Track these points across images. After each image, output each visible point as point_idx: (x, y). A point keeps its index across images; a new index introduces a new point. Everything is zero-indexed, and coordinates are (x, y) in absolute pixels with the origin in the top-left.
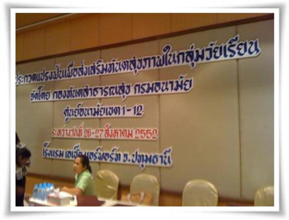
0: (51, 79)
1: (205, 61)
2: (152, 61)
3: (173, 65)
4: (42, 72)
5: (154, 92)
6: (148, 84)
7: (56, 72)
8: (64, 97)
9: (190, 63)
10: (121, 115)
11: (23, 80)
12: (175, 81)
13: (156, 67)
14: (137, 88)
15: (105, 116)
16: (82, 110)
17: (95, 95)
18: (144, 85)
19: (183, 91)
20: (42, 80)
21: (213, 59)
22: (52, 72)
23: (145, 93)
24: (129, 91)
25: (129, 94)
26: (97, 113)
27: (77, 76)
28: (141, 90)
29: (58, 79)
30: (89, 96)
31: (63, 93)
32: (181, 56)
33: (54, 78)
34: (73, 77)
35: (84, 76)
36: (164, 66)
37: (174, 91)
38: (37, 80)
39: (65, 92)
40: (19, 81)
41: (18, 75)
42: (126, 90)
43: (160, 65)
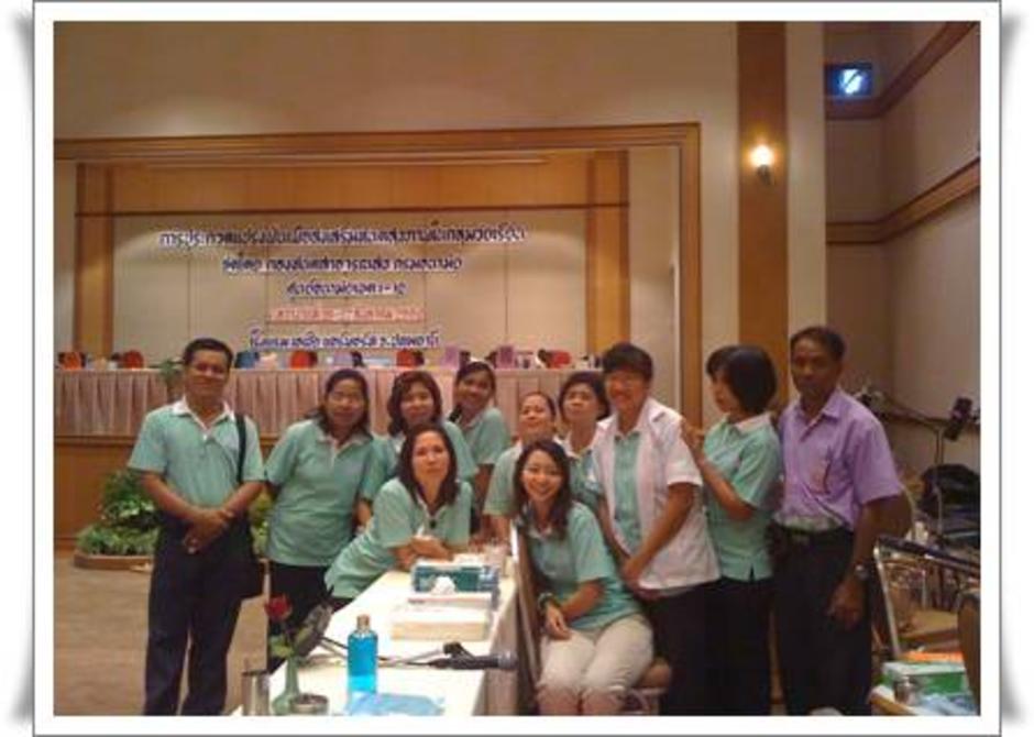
0: (262, 242)
3: (443, 241)
4: (246, 231)
5: (420, 269)
6: (413, 260)
8: (287, 268)
9: (460, 242)
10: (377, 293)
11: (205, 240)
12: (443, 258)
13: (421, 243)
16: (319, 286)
18: (407, 260)
20: (245, 242)
21: (483, 240)
22: (264, 235)
23: (408, 270)
24: (388, 266)
25: (388, 270)
27: (310, 243)
29: (276, 244)
30: (330, 269)
31: (286, 264)
32: (451, 235)
33: (268, 242)
34: (302, 243)
35: (320, 244)
36: (432, 242)
37: (442, 269)
38: (235, 242)
39: (289, 262)
40: (194, 242)
41: (191, 231)
42: (384, 264)
43: (427, 240)
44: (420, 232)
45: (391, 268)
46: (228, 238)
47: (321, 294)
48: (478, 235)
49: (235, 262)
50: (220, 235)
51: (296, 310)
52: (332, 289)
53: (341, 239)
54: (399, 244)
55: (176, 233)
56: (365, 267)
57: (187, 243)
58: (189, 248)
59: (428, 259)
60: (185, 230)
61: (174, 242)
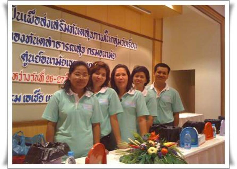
2: (99, 36)
3: (109, 42)
5: (99, 56)
6: (96, 50)
8: (22, 41)
9: (115, 45)
12: (109, 52)
14: (89, 51)
15: (65, 66)
17: (57, 48)
18: (94, 50)
19: (112, 59)
23: (94, 56)
24: (84, 52)
25: (84, 54)
26: (59, 62)
27: (39, 25)
28: (92, 53)
30: (52, 47)
34: (34, 24)
36: (104, 42)
37: (108, 58)
39: (24, 36)
42: (82, 50)
43: (103, 40)
45: (86, 53)
47: (45, 64)
48: (122, 42)
51: (27, 74)
52: (52, 61)
53: (59, 28)
54: (90, 39)
59: (103, 51)
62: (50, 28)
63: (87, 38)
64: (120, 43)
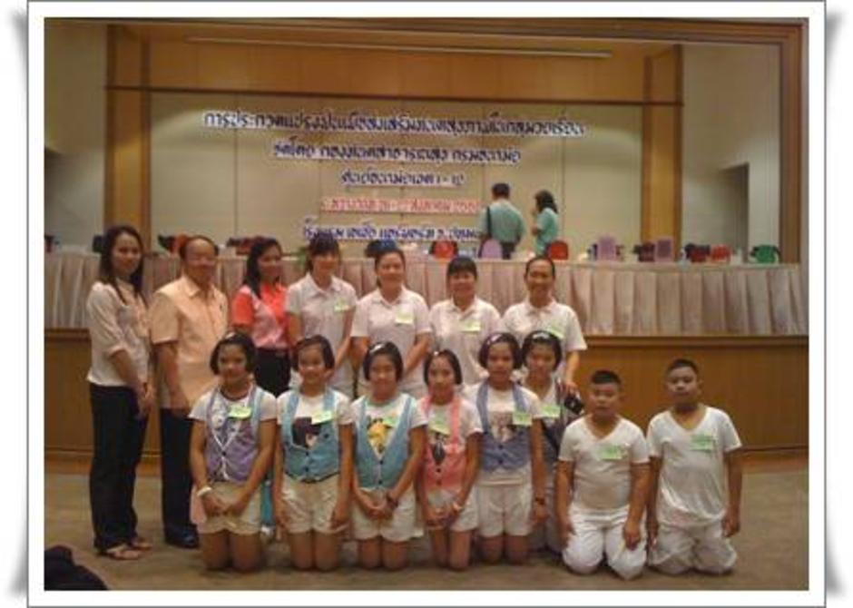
0: (315, 126)
1: (534, 134)
2: (476, 127)
3: (503, 134)
4: (298, 115)
5: (478, 161)
6: (472, 151)
7: (327, 119)
8: (342, 155)
9: (519, 135)
10: (435, 183)
11: (254, 121)
12: (502, 150)
13: (480, 134)
14: (457, 154)
15: (410, 184)
16: (374, 175)
17: (395, 157)
18: (466, 151)
19: (511, 162)
20: (297, 126)
21: (542, 134)
22: (318, 119)
23: (467, 161)
24: (446, 157)
25: (446, 161)
26: (399, 180)
27: (366, 130)
28: (462, 157)
29: (331, 129)
30: (387, 158)
31: (341, 150)
32: (510, 127)
33: (322, 127)
34: (357, 130)
35: (376, 130)
36: (491, 134)
37: (501, 162)
38: (286, 125)
39: (344, 149)
40: (242, 122)
41: (238, 112)
42: (442, 155)
43: (487, 131)
44: (479, 123)
45: (450, 159)
46: (279, 121)
47: (377, 183)
48: (537, 128)
49: (287, 147)
50: (270, 117)
51: (351, 200)
52: (388, 179)
53: (398, 127)
54: (458, 134)
55: (222, 114)
56: (423, 158)
57: (233, 124)
58: (236, 130)
59: (487, 150)
60: (232, 110)
61: (220, 123)
62: (383, 131)
63: (452, 133)
64: (531, 130)
